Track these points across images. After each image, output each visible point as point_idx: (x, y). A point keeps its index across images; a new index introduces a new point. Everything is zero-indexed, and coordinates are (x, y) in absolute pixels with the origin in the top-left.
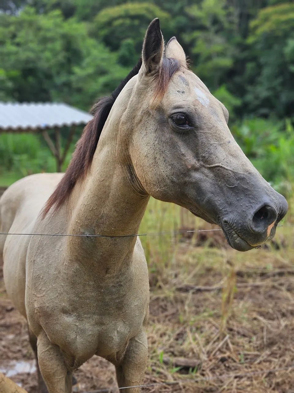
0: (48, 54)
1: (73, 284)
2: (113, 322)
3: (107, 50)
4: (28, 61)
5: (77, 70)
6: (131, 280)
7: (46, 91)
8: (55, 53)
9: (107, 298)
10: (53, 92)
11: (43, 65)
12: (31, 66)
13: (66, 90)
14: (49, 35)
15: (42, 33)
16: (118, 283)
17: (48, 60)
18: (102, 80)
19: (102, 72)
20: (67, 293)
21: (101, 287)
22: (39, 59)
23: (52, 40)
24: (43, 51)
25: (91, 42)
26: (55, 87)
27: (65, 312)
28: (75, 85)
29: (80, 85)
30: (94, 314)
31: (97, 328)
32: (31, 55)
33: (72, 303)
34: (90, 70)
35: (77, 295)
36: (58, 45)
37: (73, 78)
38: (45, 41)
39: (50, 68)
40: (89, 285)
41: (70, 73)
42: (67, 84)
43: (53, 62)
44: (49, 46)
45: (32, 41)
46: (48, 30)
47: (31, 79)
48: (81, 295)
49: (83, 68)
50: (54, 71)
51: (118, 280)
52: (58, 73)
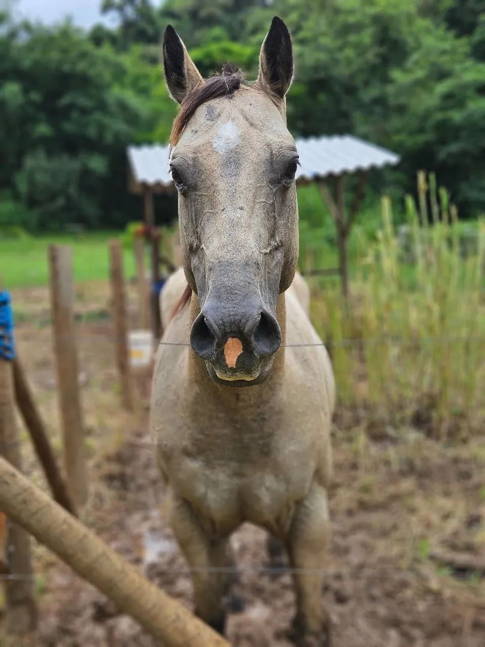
0: (349, 52)
1: (195, 415)
2: (259, 474)
3: (451, 34)
4: (316, 68)
5: (397, 75)
6: (280, 412)
7: (345, 115)
8: (361, 50)
9: (247, 437)
10: (357, 116)
11: (342, 72)
12: (322, 75)
13: (378, 109)
14: (352, 19)
15: (341, 18)
16: (259, 414)
17: (349, 62)
18: (442, 88)
19: (442, 75)
20: (189, 428)
21: (236, 422)
22: (335, 61)
23: (357, 28)
24: (341, 49)
25: (423, 23)
26: (361, 106)
27: (187, 453)
28: (392, 102)
29: (402, 100)
30: (231, 459)
31: (236, 481)
32: (323, 57)
33: (195, 442)
34: (420, 74)
35: (202, 431)
36: (367, 36)
37: (390, 89)
38: (346, 30)
39: (352, 76)
40: (218, 418)
41: (387, 80)
42: (380, 101)
43: (358, 63)
44: (353, 38)
45: (324, 34)
46: (351, 12)
47: (322, 97)
48: (207, 432)
49: (406, 71)
50: (359, 81)
51: (259, 410)
52: (367, 84)
